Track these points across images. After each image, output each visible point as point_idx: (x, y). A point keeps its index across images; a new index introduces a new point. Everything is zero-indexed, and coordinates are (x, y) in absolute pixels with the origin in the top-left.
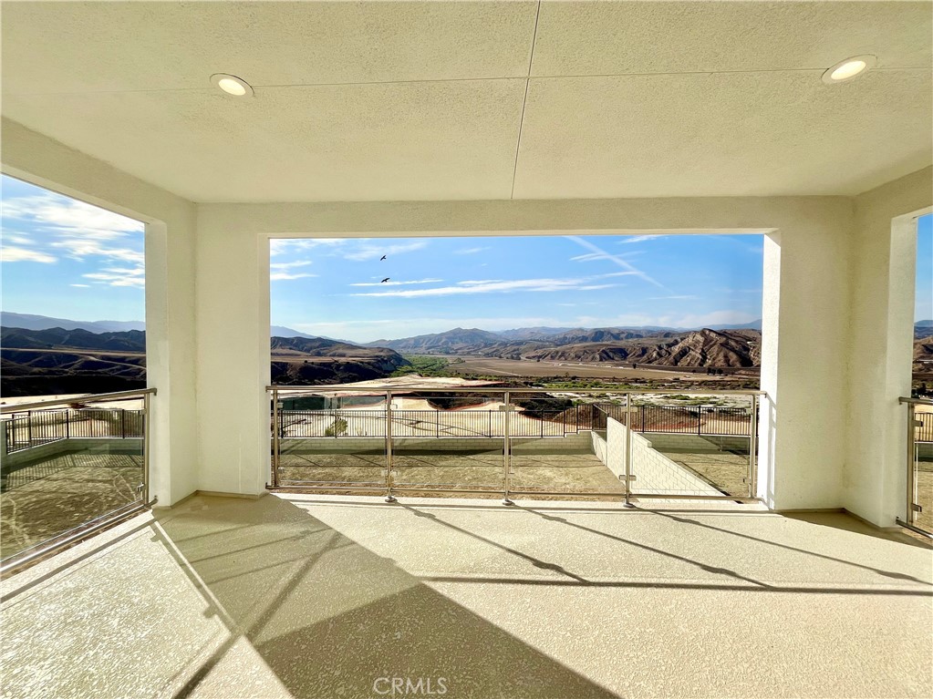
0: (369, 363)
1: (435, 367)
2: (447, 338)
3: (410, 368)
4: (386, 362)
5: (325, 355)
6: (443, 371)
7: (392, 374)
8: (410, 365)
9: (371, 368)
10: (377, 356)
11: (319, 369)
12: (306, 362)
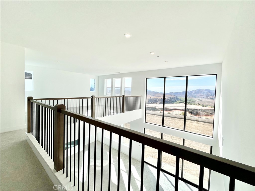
0: (168, 99)
1: (190, 102)
2: (195, 92)
3: (181, 101)
4: (173, 99)
5: (155, 96)
6: (193, 103)
7: (175, 103)
8: (181, 100)
9: (168, 100)
10: (170, 97)
11: (154, 100)
12: (150, 98)
